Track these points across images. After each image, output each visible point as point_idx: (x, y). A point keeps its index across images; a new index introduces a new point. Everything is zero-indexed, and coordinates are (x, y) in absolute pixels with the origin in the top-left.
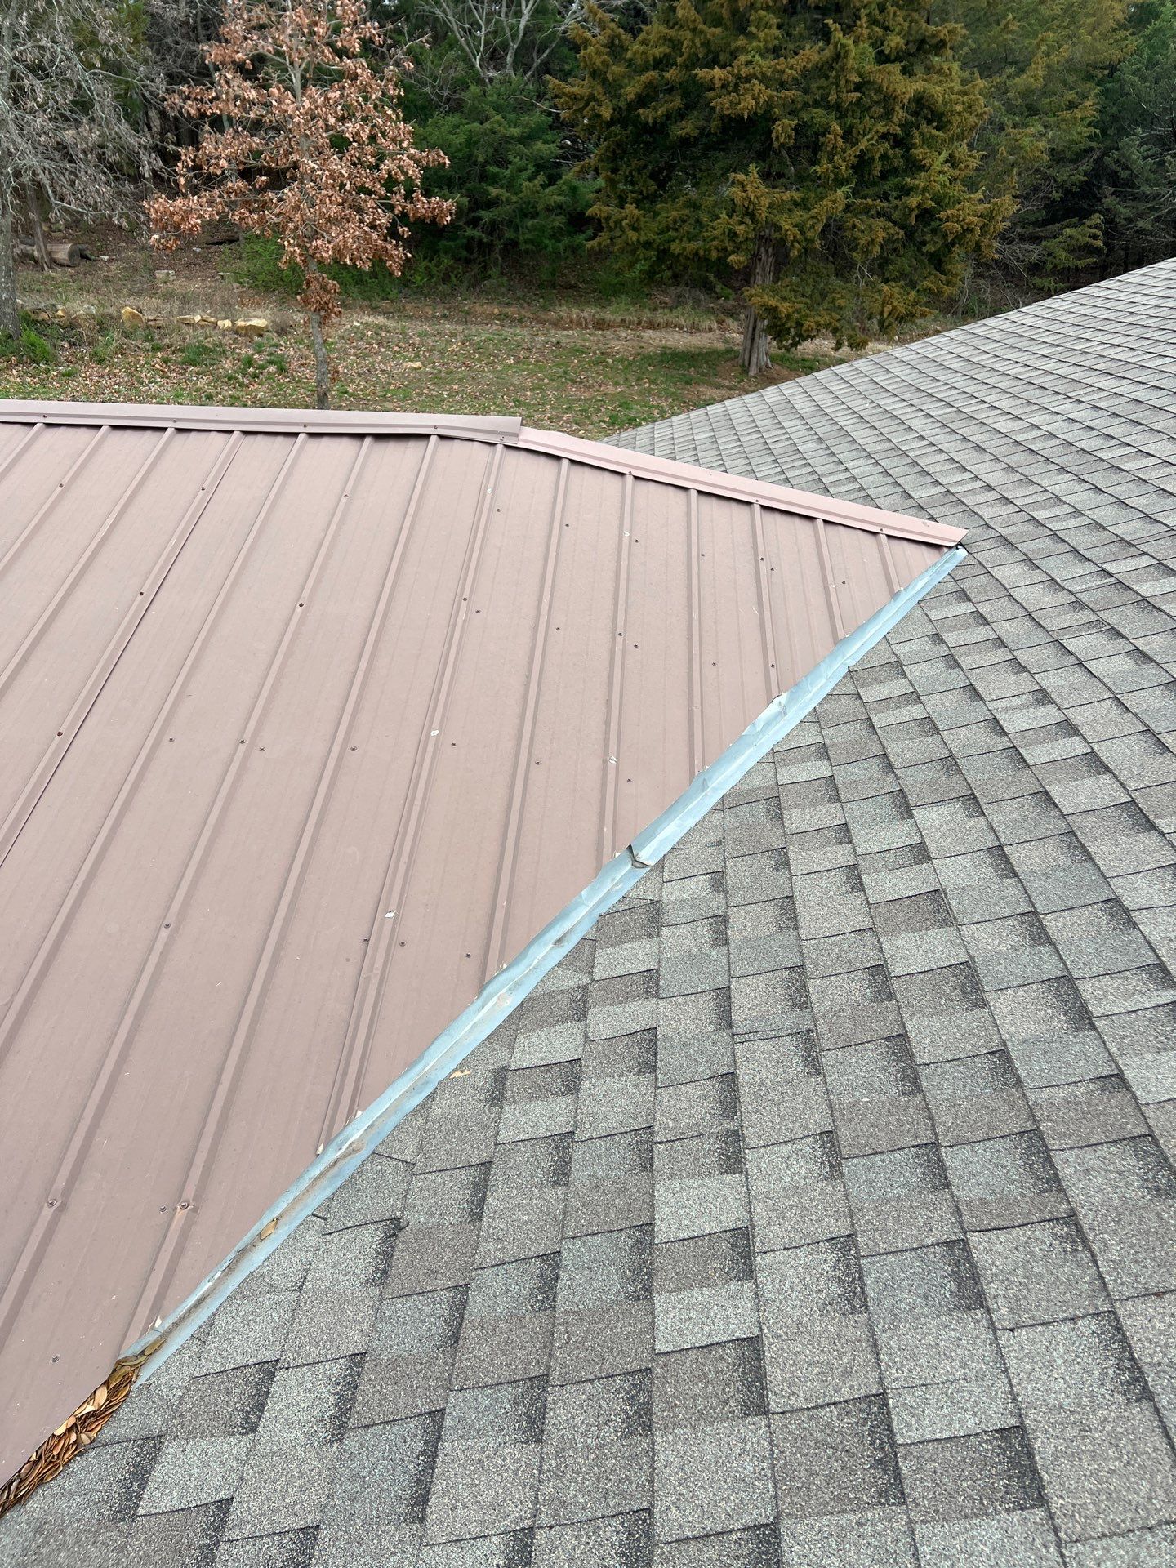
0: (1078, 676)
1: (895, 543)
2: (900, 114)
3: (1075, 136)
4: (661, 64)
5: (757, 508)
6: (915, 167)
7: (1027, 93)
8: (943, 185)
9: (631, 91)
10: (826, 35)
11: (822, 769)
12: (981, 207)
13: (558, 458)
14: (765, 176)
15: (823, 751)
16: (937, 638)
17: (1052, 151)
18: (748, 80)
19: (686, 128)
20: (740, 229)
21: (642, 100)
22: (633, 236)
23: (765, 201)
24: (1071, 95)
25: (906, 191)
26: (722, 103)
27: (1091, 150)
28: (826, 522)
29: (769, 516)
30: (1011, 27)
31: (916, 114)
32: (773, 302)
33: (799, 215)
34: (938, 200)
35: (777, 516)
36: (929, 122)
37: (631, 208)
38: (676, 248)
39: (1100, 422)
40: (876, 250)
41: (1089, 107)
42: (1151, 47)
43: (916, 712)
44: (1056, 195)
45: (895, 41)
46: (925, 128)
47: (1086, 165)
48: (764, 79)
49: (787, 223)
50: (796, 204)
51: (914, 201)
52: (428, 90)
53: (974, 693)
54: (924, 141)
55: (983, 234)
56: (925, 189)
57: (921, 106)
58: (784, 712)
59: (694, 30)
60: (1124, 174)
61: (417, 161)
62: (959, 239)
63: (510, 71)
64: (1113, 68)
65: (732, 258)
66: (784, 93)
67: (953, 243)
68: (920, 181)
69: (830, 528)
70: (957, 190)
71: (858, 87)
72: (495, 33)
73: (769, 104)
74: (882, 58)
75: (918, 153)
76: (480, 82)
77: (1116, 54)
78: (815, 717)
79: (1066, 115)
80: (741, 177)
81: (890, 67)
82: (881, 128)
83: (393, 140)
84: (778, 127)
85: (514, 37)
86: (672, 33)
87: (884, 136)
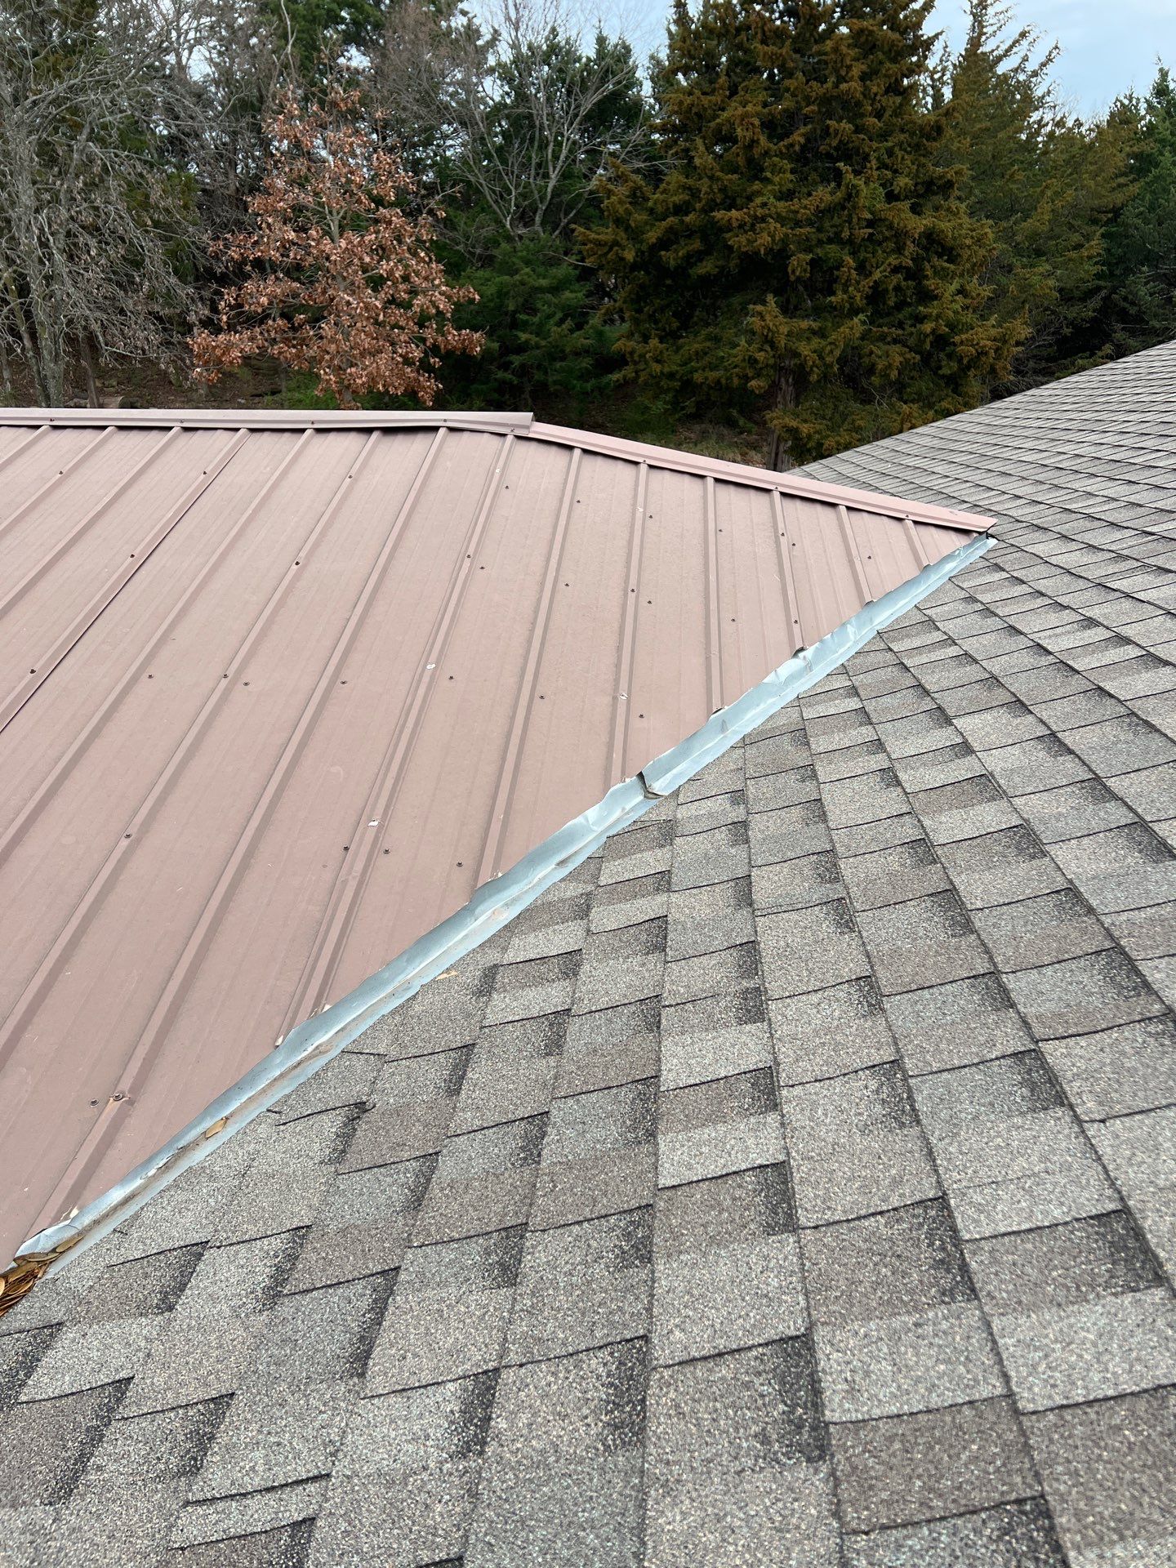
1: (921, 528)
2: (911, 248)
3: (1082, 275)
4: (681, 210)
5: (777, 495)
6: (927, 297)
7: (1034, 236)
8: (956, 312)
9: (652, 236)
10: (838, 176)
11: (853, 703)
12: (993, 332)
13: (570, 448)
14: (785, 310)
15: (854, 691)
16: (971, 599)
17: (1062, 291)
18: (763, 219)
19: (706, 267)
20: (760, 356)
21: (664, 243)
22: (656, 368)
23: (784, 330)
24: (1076, 238)
25: (919, 319)
26: (738, 241)
27: (1099, 289)
28: (848, 508)
29: (789, 502)
30: (1017, 177)
31: (926, 249)
32: (794, 424)
33: (816, 342)
34: (952, 326)
35: (798, 502)
36: (940, 256)
37: (654, 342)
38: (698, 377)
40: (894, 375)
41: (1096, 246)
42: (1153, 192)
43: (952, 651)
44: (1067, 331)
45: (903, 182)
46: (935, 260)
47: (1095, 302)
48: (780, 218)
49: (805, 349)
50: (814, 333)
51: (928, 327)
52: (460, 248)
53: (1015, 631)
54: (936, 273)
55: (998, 357)
56: (938, 316)
57: (932, 242)
58: (809, 667)
59: (711, 178)
60: (1133, 311)
61: (449, 297)
62: (974, 362)
63: (537, 227)
64: (1117, 212)
65: (753, 383)
66: (798, 231)
67: (969, 367)
68: (933, 309)
69: (855, 514)
70: (969, 317)
71: (870, 224)
72: (524, 196)
73: (785, 241)
74: (891, 197)
75: (931, 283)
76: (509, 239)
77: (1119, 198)
78: (843, 670)
79: (1073, 254)
80: (759, 308)
81: (899, 204)
82: (893, 260)
83: (426, 279)
84: (794, 261)
85: (542, 199)
86: (690, 182)
87: (896, 270)
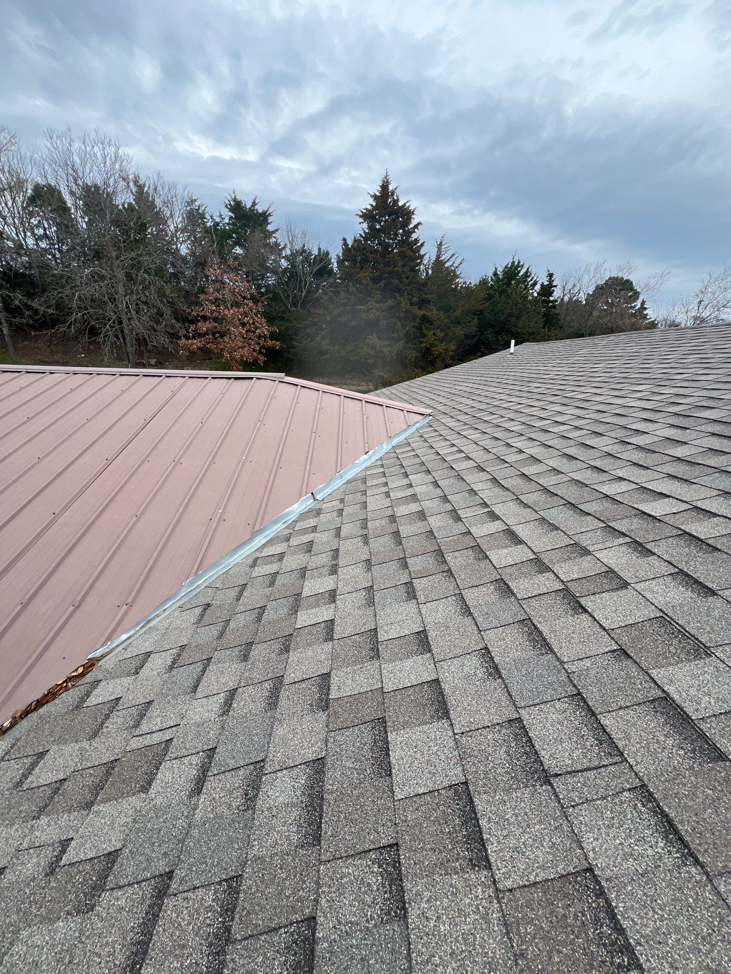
0: (464, 439)
1: (409, 413)
2: (418, 320)
3: (471, 331)
4: (345, 305)
5: (364, 402)
6: (424, 336)
7: (457, 318)
8: (432, 341)
9: (336, 312)
10: (395, 297)
11: (381, 470)
12: (444, 347)
13: (297, 385)
14: (379, 338)
15: (382, 466)
16: (422, 436)
17: (465, 335)
18: (371, 309)
19: (353, 323)
20: (371, 352)
21: (339, 315)
22: (337, 355)
23: (378, 344)
24: (469, 319)
25: (421, 342)
26: (364, 315)
27: (477, 335)
28: (386, 406)
29: (367, 404)
30: (451, 299)
31: (422, 320)
32: (382, 374)
33: (388, 348)
34: (431, 345)
35: (370, 404)
36: (427, 323)
37: (337, 347)
38: (351, 358)
39: (475, 386)
40: (413, 360)
41: (475, 322)
42: (493, 306)
43: (413, 453)
44: (467, 348)
45: (415, 299)
46: (426, 324)
47: (475, 339)
48: (376, 309)
49: (385, 350)
50: (388, 345)
51: (424, 345)
52: (273, 314)
53: (432, 447)
54: (426, 328)
55: (445, 355)
56: (427, 342)
57: (425, 319)
58: (370, 458)
59: (355, 295)
60: (487, 342)
61: (268, 330)
62: (438, 357)
63: (299, 308)
64: (482, 311)
65: (369, 361)
66: (383, 313)
67: (436, 358)
68: (425, 340)
69: (388, 408)
70: (436, 342)
71: (405, 312)
72: (295, 298)
73: (378, 316)
74: (412, 304)
75: (424, 331)
76: (290, 311)
77: (482, 307)
78: (381, 459)
79: (468, 324)
80: (370, 337)
81: (414, 307)
82: (412, 324)
83: (260, 324)
84: (381, 323)
85: (300, 299)
86: (348, 296)
87: (413, 327)
